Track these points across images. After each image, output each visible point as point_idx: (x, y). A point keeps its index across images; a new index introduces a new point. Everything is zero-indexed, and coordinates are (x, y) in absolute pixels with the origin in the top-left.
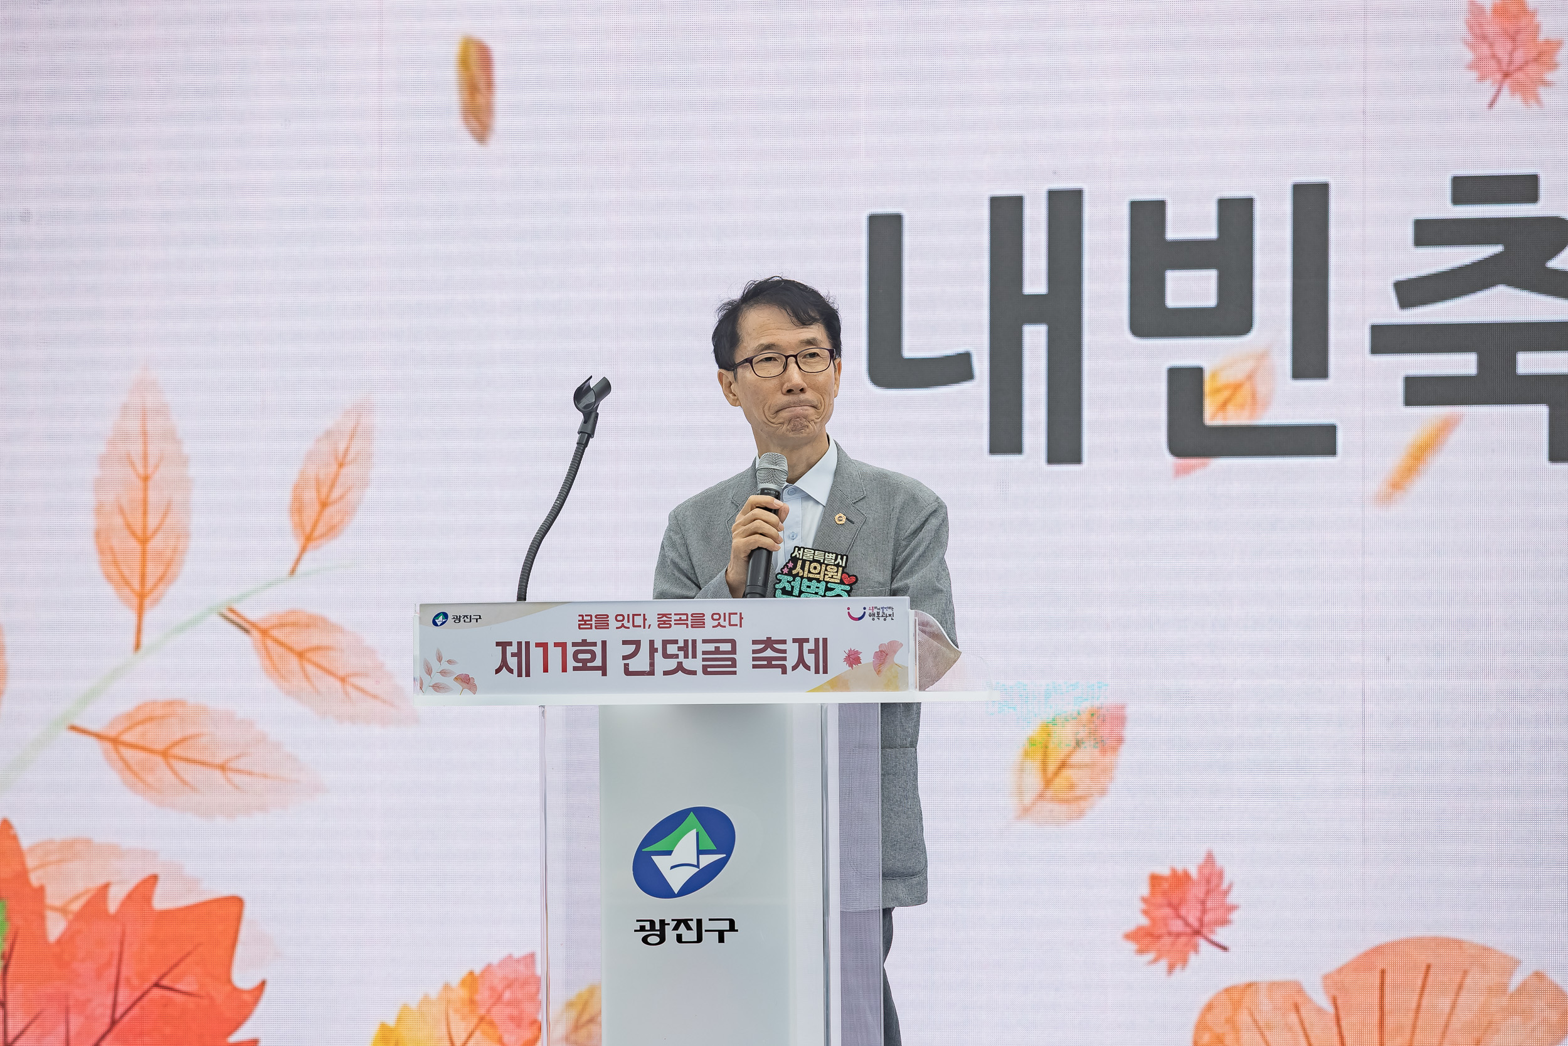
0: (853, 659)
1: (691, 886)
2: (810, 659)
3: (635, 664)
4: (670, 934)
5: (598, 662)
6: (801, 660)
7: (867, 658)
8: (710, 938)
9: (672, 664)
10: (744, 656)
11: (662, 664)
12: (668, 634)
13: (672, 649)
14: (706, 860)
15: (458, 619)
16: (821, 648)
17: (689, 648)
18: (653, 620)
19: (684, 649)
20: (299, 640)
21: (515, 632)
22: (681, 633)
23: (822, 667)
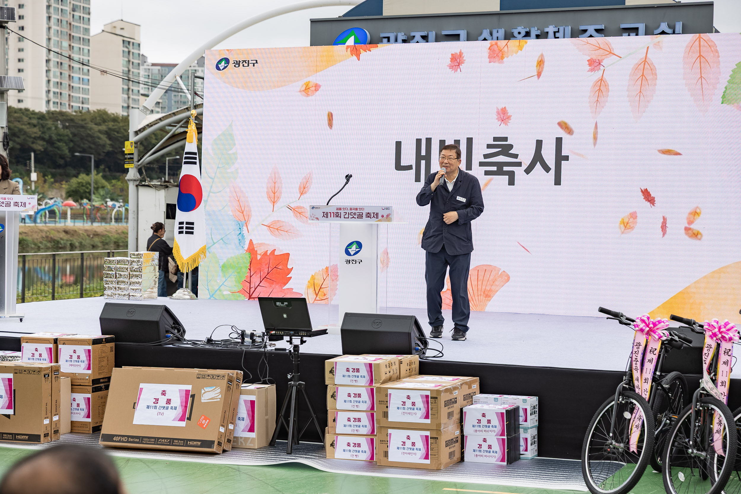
0: (383, 216)
1: (355, 254)
2: (375, 216)
3: (346, 216)
4: (351, 262)
5: (339, 216)
6: (374, 216)
7: (385, 216)
8: (358, 263)
9: (352, 216)
10: (364, 215)
11: (350, 216)
12: (351, 211)
13: (352, 214)
14: (357, 250)
15: (316, 208)
16: (377, 214)
17: (355, 214)
18: (349, 209)
19: (354, 214)
20: (300, 210)
21: (326, 211)
22: (354, 211)
23: (377, 218)
